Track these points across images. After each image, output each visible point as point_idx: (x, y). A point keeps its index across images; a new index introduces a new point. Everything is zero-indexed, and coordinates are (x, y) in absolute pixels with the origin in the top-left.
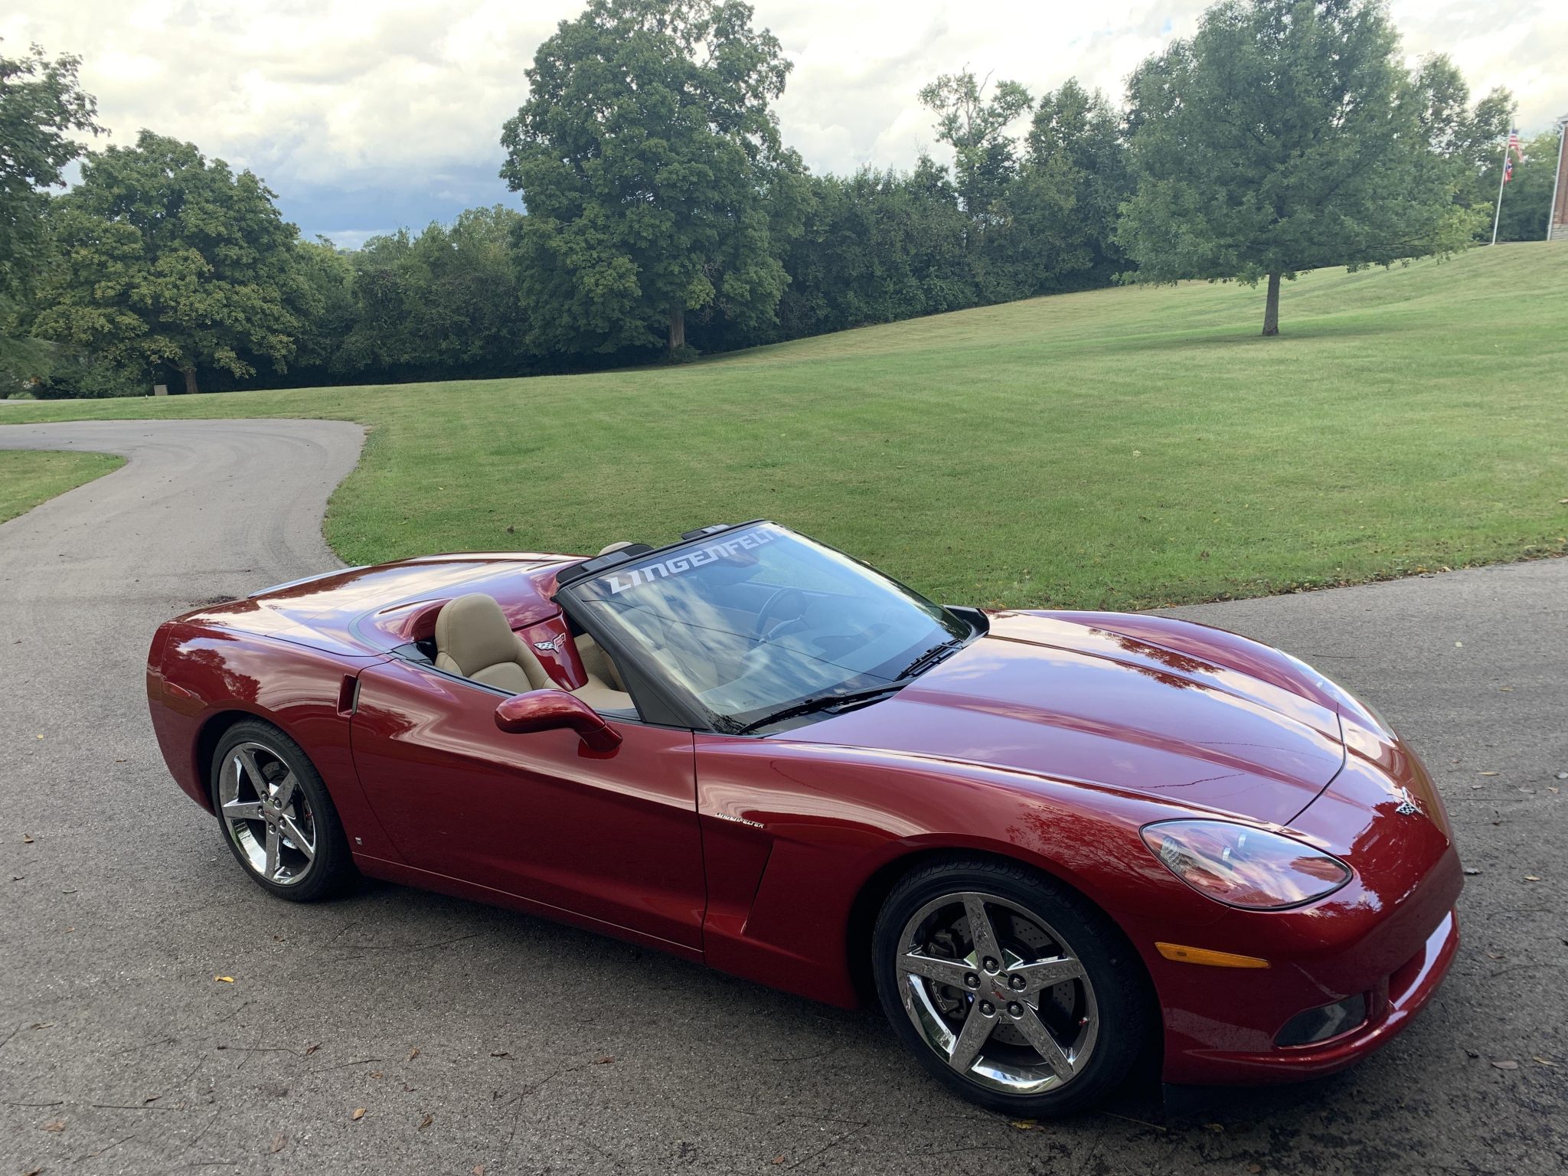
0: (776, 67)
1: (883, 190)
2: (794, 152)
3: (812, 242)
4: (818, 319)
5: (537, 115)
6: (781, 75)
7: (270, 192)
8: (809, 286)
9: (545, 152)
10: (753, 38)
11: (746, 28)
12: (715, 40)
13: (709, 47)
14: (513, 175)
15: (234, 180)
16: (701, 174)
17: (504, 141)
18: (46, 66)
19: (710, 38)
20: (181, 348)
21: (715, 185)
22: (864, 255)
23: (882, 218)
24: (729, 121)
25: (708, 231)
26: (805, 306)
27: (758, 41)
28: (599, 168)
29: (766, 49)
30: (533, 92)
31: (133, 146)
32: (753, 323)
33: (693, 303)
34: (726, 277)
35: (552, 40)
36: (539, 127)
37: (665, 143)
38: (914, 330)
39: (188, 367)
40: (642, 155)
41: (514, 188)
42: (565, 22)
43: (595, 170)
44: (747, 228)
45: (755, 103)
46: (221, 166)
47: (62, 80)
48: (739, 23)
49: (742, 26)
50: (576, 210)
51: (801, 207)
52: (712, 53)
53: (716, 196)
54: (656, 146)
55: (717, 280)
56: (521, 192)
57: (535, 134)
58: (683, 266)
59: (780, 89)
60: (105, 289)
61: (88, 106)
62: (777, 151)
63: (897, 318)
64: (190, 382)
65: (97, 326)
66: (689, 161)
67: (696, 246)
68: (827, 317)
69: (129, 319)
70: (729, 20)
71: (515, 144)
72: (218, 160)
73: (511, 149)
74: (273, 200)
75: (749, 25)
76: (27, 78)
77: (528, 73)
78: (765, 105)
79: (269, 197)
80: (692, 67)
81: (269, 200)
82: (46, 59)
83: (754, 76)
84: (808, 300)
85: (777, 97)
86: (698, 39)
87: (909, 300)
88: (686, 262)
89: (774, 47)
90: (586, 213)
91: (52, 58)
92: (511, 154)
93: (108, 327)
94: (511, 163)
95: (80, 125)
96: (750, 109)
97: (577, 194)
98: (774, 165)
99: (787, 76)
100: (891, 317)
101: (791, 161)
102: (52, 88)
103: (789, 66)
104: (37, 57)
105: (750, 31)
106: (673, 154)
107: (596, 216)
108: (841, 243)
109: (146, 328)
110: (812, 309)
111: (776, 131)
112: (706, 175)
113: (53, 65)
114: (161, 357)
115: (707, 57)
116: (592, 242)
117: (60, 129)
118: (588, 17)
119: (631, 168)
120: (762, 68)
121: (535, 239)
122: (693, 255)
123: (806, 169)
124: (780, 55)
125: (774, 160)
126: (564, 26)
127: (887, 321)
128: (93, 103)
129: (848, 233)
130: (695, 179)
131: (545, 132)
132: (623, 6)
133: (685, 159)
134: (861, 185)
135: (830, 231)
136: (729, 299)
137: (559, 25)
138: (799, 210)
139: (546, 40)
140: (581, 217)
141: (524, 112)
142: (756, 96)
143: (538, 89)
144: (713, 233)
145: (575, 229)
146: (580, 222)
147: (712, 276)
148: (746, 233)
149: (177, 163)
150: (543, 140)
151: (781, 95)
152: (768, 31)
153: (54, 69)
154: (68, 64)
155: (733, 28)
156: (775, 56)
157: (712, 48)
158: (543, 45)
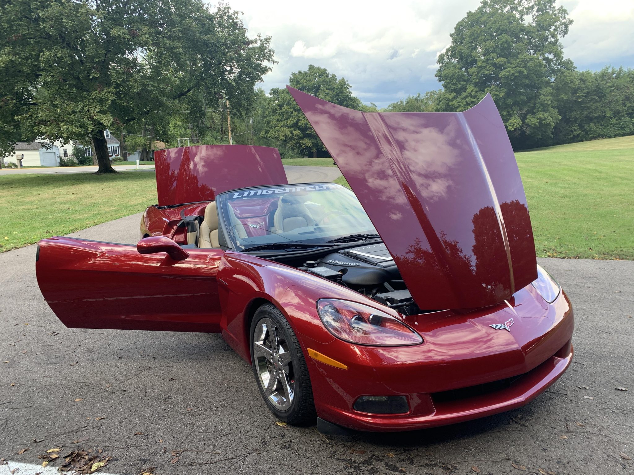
0: (564, 23)
1: (616, 76)
2: (570, 61)
3: (575, 101)
4: (574, 136)
5: (453, 52)
6: (566, 26)
7: (349, 85)
8: (571, 121)
9: (455, 66)
10: (555, 11)
11: (552, 7)
12: (536, 14)
13: (533, 17)
14: (441, 76)
15: (337, 82)
16: (520, 72)
17: (439, 62)
18: (261, 41)
19: (535, 12)
20: (312, 143)
21: (527, 77)
22: (602, 107)
23: (614, 89)
24: (539, 48)
25: (522, 97)
26: (568, 129)
27: (557, 12)
28: (475, 71)
29: (560, 15)
30: (453, 42)
31: (306, 71)
32: (540, 137)
33: (511, 127)
34: (528, 116)
35: (463, 20)
36: (453, 56)
37: (505, 60)
38: (623, 141)
39: (314, 150)
40: (495, 65)
41: (440, 81)
42: (470, 12)
43: (474, 72)
44: (541, 95)
45: (553, 40)
46: (334, 76)
47: (265, 45)
48: (549, 5)
49: (550, 6)
50: (464, 89)
51: (570, 85)
52: (534, 20)
53: (527, 81)
54: (501, 61)
55: (523, 118)
56: (443, 82)
57: (451, 59)
58: (508, 112)
59: (566, 33)
60: (290, 122)
61: (272, 53)
62: (561, 61)
63: (616, 135)
64: (314, 155)
65: (287, 134)
66: (516, 67)
67: (516, 103)
68: (578, 135)
69: (297, 132)
70: (544, 4)
71: (443, 63)
72: (333, 74)
73: (441, 65)
74: (350, 88)
75: (554, 5)
76: (255, 45)
77: (451, 35)
78: (557, 40)
79: (349, 87)
80: (523, 26)
81: (348, 88)
82: (261, 38)
83: (553, 28)
84: (569, 127)
85: (564, 36)
86: (527, 14)
87: (624, 128)
88: (510, 111)
89: (565, 13)
90: (468, 90)
91: (263, 38)
92: (441, 67)
93: (290, 135)
94: (440, 70)
95: (269, 60)
96: (550, 43)
97: (465, 83)
98: (559, 67)
99: (570, 27)
100: (613, 135)
101: (568, 65)
102: (262, 48)
103: (571, 22)
104: (259, 38)
105: (554, 7)
106: (509, 64)
107: (472, 91)
108: (590, 102)
109: (302, 136)
110: (572, 131)
111: (561, 52)
112: (523, 72)
113: (263, 40)
114: (305, 146)
115: (531, 21)
116: (469, 102)
117: (261, 62)
118: (480, 9)
119: (489, 70)
120: (557, 24)
121: (445, 101)
122: (513, 107)
123: (575, 68)
124: (567, 17)
125: (559, 65)
126: (469, 13)
127: (610, 137)
128: (274, 52)
129: (594, 97)
130: (517, 74)
131: (455, 58)
132: (496, 3)
133: (514, 66)
134: (603, 75)
135: (586, 96)
136: (528, 125)
137: (468, 13)
138: (569, 87)
139: (461, 20)
140: (465, 92)
141: (448, 50)
142: (553, 37)
143: (455, 41)
144: (525, 98)
145: (463, 97)
146: (464, 94)
147: (522, 116)
148: (540, 97)
149: (320, 76)
150: (454, 61)
151: (566, 35)
152: (562, 7)
153: (263, 42)
154: (268, 40)
155: (546, 7)
156: (565, 18)
157: (535, 17)
158: (459, 22)
